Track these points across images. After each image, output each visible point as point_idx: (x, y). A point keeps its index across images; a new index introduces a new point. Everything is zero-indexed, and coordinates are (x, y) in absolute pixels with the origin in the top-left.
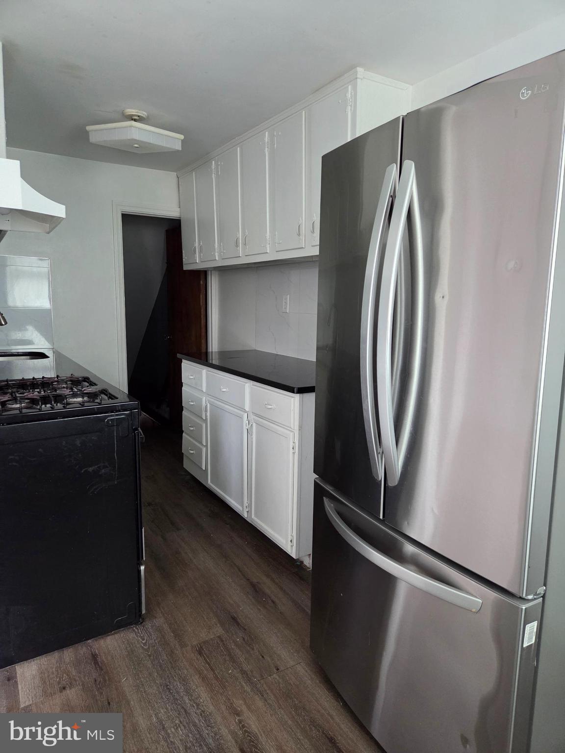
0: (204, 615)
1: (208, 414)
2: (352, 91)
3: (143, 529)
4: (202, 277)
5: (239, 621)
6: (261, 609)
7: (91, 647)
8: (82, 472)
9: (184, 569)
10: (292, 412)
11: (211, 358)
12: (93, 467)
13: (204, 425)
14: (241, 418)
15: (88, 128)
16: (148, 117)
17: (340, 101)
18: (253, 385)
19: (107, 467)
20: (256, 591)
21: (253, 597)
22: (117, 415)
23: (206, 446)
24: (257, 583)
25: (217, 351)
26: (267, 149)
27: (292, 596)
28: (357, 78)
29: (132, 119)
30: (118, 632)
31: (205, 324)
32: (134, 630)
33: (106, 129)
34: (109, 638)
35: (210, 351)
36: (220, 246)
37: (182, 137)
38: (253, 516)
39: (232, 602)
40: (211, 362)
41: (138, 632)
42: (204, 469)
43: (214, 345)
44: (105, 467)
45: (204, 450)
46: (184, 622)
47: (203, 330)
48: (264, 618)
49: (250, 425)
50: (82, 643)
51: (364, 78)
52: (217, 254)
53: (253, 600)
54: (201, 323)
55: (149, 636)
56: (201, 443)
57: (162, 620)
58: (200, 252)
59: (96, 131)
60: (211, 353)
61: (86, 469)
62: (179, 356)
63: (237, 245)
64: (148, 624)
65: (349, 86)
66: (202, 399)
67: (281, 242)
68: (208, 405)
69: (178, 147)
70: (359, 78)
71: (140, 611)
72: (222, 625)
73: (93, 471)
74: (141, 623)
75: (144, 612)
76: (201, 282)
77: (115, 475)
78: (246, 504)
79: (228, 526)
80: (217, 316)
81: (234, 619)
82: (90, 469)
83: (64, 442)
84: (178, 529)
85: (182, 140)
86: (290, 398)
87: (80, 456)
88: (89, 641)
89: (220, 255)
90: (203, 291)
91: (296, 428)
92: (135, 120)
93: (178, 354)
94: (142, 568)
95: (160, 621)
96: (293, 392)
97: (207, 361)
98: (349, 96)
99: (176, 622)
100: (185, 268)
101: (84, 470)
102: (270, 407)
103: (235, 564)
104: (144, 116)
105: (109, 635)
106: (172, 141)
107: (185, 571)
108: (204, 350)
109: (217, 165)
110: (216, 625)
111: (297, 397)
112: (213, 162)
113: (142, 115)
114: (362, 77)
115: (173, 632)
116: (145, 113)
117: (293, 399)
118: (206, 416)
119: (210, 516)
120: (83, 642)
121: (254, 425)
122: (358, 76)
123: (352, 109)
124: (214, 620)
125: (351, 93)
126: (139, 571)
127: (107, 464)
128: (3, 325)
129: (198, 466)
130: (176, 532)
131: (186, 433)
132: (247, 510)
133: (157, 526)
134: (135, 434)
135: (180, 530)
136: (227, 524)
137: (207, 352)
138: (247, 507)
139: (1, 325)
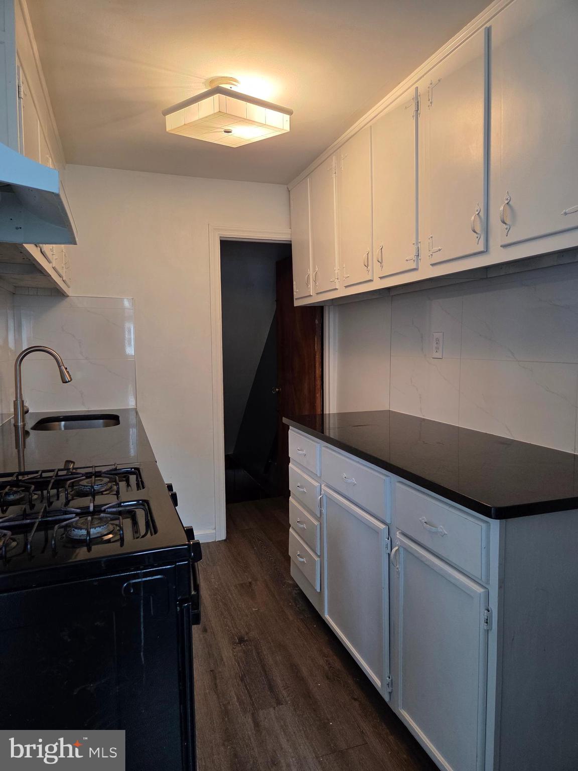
1: (324, 511)
4: (318, 314)
11: (327, 426)
22: (146, 575)
23: (321, 556)
25: (335, 412)
31: (321, 374)
38: (401, 707)
40: (327, 435)
42: (318, 590)
43: (332, 405)
45: (318, 562)
47: (318, 382)
49: (394, 548)
52: (337, 281)
58: (315, 281)
60: (327, 416)
62: (286, 420)
66: (315, 487)
68: (324, 498)
76: (317, 322)
78: (387, 679)
84: (279, 703)
89: (342, 282)
90: (318, 332)
93: (284, 418)
96: (490, 517)
97: (323, 433)
108: (319, 411)
109: (339, 160)
111: (495, 524)
112: (334, 157)
118: (322, 513)
119: (328, 679)
121: (402, 551)
128: (67, 382)
129: (312, 586)
130: (274, 708)
131: (293, 529)
132: (389, 690)
133: (247, 689)
134: (182, 610)
135: (282, 704)
136: (355, 700)
137: (322, 415)
138: (388, 684)
139: (65, 382)
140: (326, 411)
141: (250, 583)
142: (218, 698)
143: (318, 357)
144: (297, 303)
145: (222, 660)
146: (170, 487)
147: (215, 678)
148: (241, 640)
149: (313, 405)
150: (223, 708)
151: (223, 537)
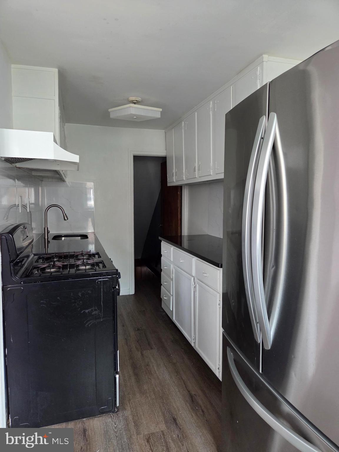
0: (155, 414)
1: (174, 276)
2: (261, 70)
3: (118, 351)
4: (179, 190)
5: (178, 422)
6: (194, 416)
7: (84, 423)
8: (82, 312)
9: (150, 377)
10: (218, 280)
12: (89, 310)
13: (172, 282)
14: (190, 280)
15: (110, 110)
16: (142, 101)
17: (253, 78)
18: (197, 260)
19: (96, 310)
20: (193, 401)
21: (190, 405)
22: (103, 278)
23: (173, 295)
24: (195, 395)
25: (187, 235)
26: (211, 112)
27: (216, 408)
28: (263, 62)
29: (133, 103)
30: (102, 416)
31: (180, 218)
32: (111, 416)
33: (118, 110)
34: (96, 419)
35: (183, 235)
36: (186, 171)
37: (161, 110)
38: (197, 346)
39: (175, 407)
41: (114, 419)
42: (172, 310)
43: (185, 232)
44: (95, 310)
45: (171, 298)
46: (142, 416)
47: (179, 222)
48: (194, 422)
49: (195, 285)
50: (79, 420)
51: (268, 61)
52: (184, 177)
53: (189, 408)
54: (178, 217)
55: (119, 422)
56: (170, 293)
57: (129, 412)
58: (176, 175)
59: (113, 111)
60: (183, 236)
61: (84, 311)
62: (160, 238)
63: (195, 171)
64: (120, 414)
65: (258, 67)
66: (170, 266)
67: (218, 168)
68: (174, 269)
69: (158, 116)
70: (264, 61)
71: (116, 404)
72: (166, 422)
73: (88, 312)
74: (116, 412)
75: (118, 405)
76: (179, 193)
77: (101, 315)
78: (193, 338)
79: (183, 350)
80: (187, 213)
81: (175, 420)
82: (87, 311)
83: (72, 294)
84: (152, 349)
85: (161, 112)
86: (217, 270)
87: (81, 302)
88: (84, 419)
89: (186, 177)
90: (179, 198)
91: (221, 291)
92: (135, 103)
93: (159, 237)
94: (117, 376)
95: (128, 413)
96: (219, 267)
98: (259, 74)
99: (137, 416)
100: (169, 185)
101: (83, 311)
102: (205, 275)
103: (182, 378)
104: (139, 100)
105: (96, 417)
106: (155, 112)
107: (150, 379)
108: (179, 235)
109: (185, 124)
110: (162, 422)
111: (221, 270)
112: (183, 122)
113: (138, 100)
114: (267, 61)
115: (135, 422)
116: (140, 99)
117: (219, 271)
118: (173, 277)
119: (172, 342)
120: (81, 419)
121: (197, 285)
122: (264, 60)
123: (260, 81)
124: (161, 418)
125: (260, 71)
126: (115, 378)
127: (96, 308)
128: (66, 220)
129: (169, 308)
130: (150, 350)
131: (163, 286)
132: (194, 341)
133: (139, 345)
134: (114, 290)
135: (153, 349)
136: (182, 349)
137: (181, 236)
138: (193, 339)
139: (65, 220)
140: (183, 234)
141: (144, 310)
142: (128, 347)
143: (179, 210)
144: (168, 185)
145: (130, 335)
146: (110, 259)
147: (127, 341)
148: (138, 330)
149: (177, 232)
150: (129, 350)
151: (133, 293)
